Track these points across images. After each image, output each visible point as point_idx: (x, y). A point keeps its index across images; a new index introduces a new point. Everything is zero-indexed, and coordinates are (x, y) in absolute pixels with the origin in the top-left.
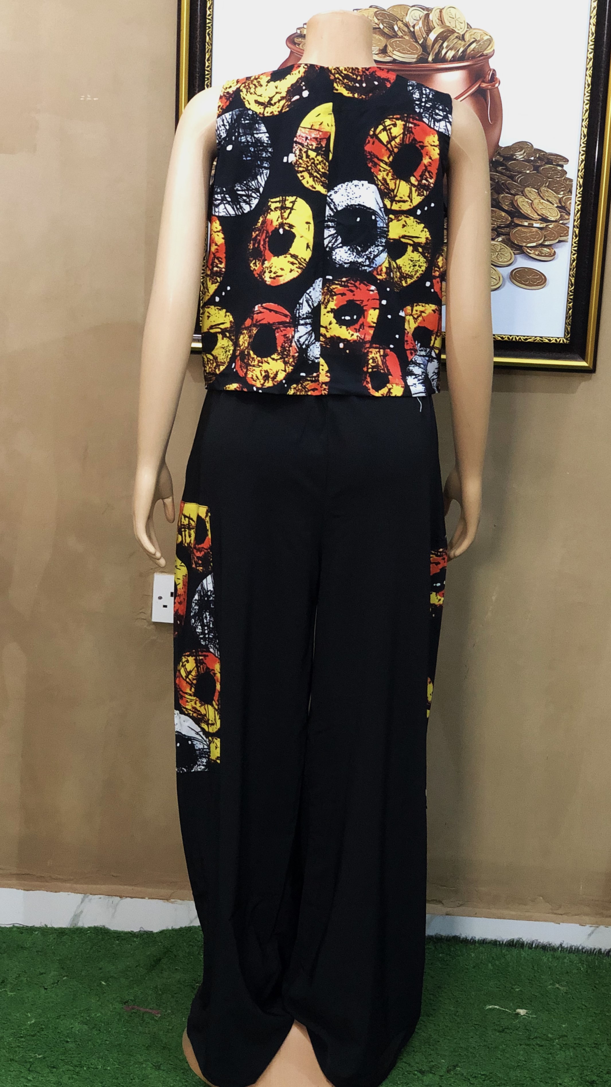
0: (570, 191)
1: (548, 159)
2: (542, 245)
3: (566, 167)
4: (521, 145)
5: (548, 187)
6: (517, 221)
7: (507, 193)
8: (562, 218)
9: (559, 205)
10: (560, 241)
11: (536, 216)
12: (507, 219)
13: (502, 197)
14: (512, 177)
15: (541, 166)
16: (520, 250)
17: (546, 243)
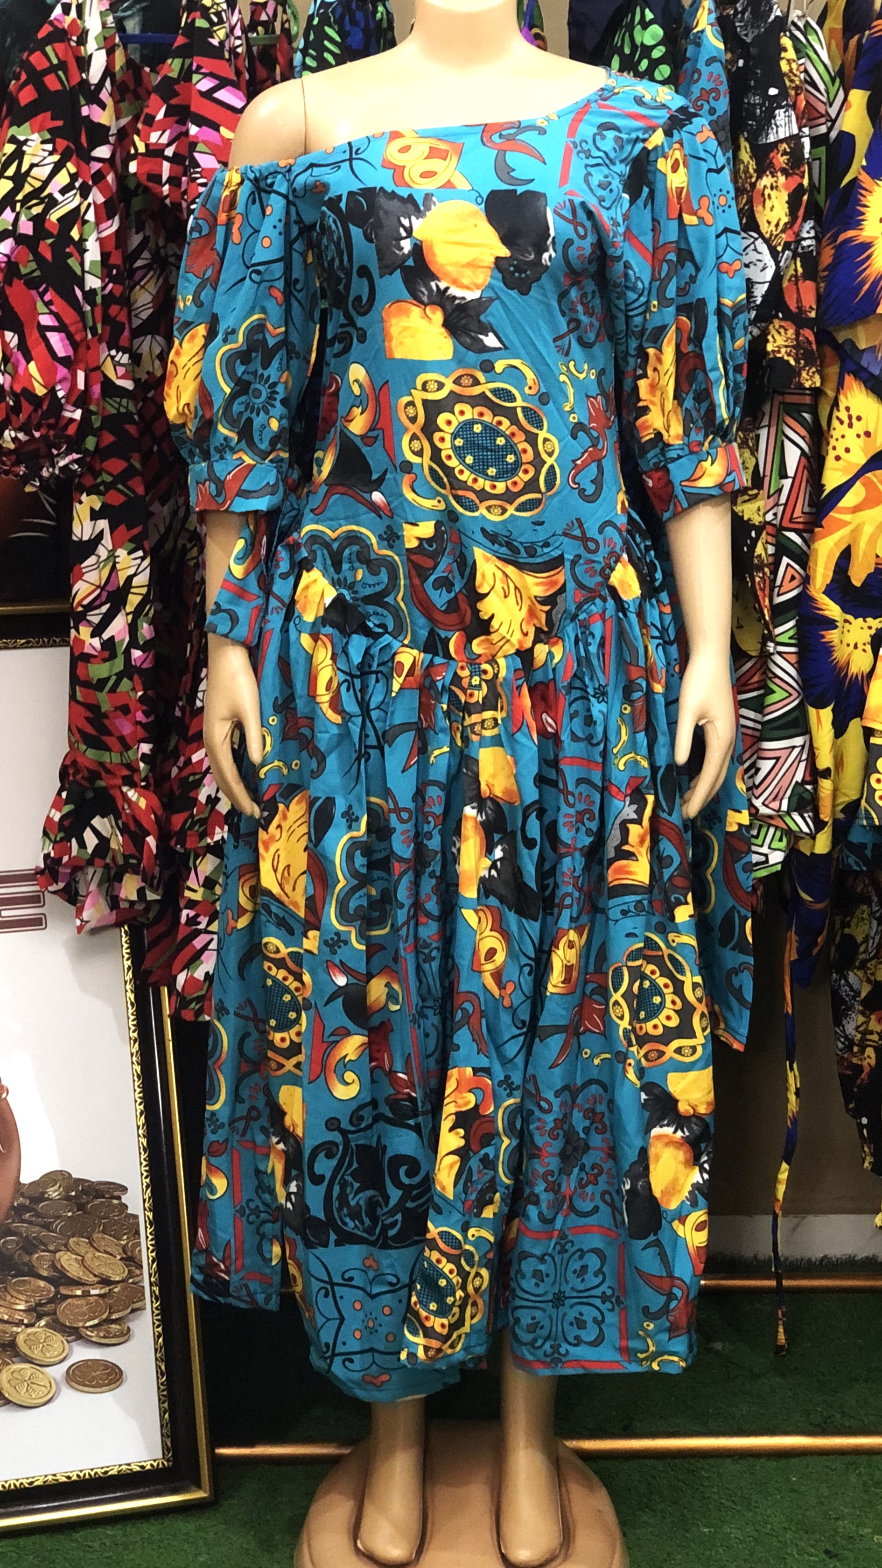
0: (137, 1233)
1: (97, 1191)
2: (108, 1321)
3: (125, 1199)
4: (51, 1178)
5: (103, 1232)
6: (64, 1291)
7: (43, 1251)
8: (131, 1274)
9: (124, 1256)
10: (133, 1311)
11: (92, 1279)
12: (49, 1291)
13: (37, 1258)
14: (47, 1227)
15: (88, 1203)
16: (75, 1334)
17: (114, 1317)
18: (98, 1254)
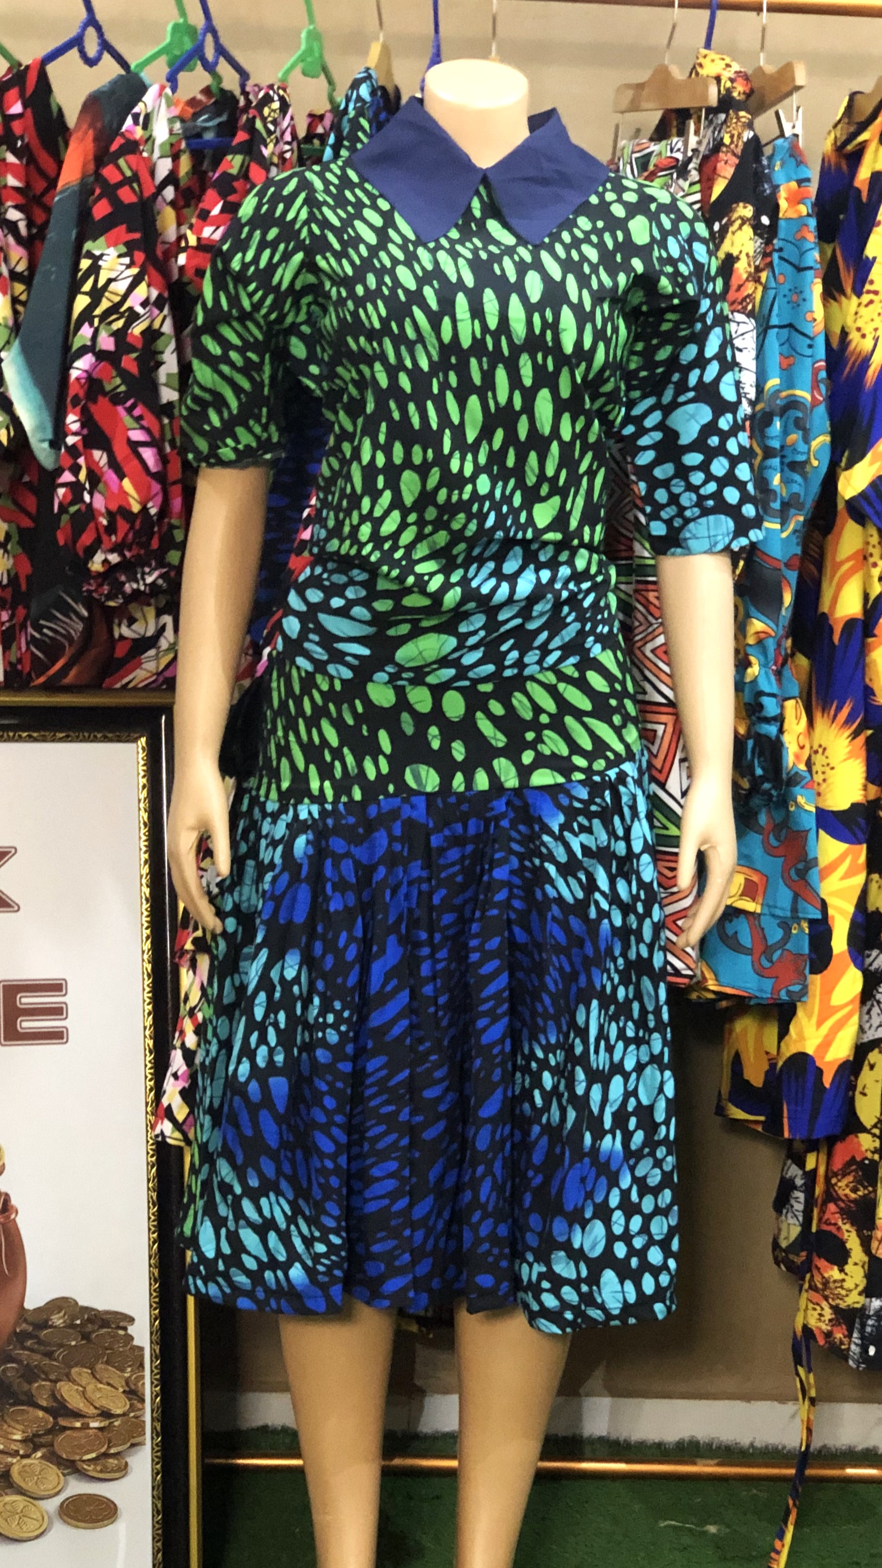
0: (142, 1365)
1: (103, 1320)
2: (106, 1455)
3: (131, 1330)
4: (58, 1304)
5: (107, 1363)
6: (63, 1422)
7: (44, 1380)
8: (132, 1408)
9: (127, 1389)
10: (133, 1445)
11: (92, 1411)
12: (47, 1422)
13: (38, 1387)
14: (49, 1355)
15: (94, 1331)
16: (71, 1467)
17: (112, 1451)
18: (101, 1386)
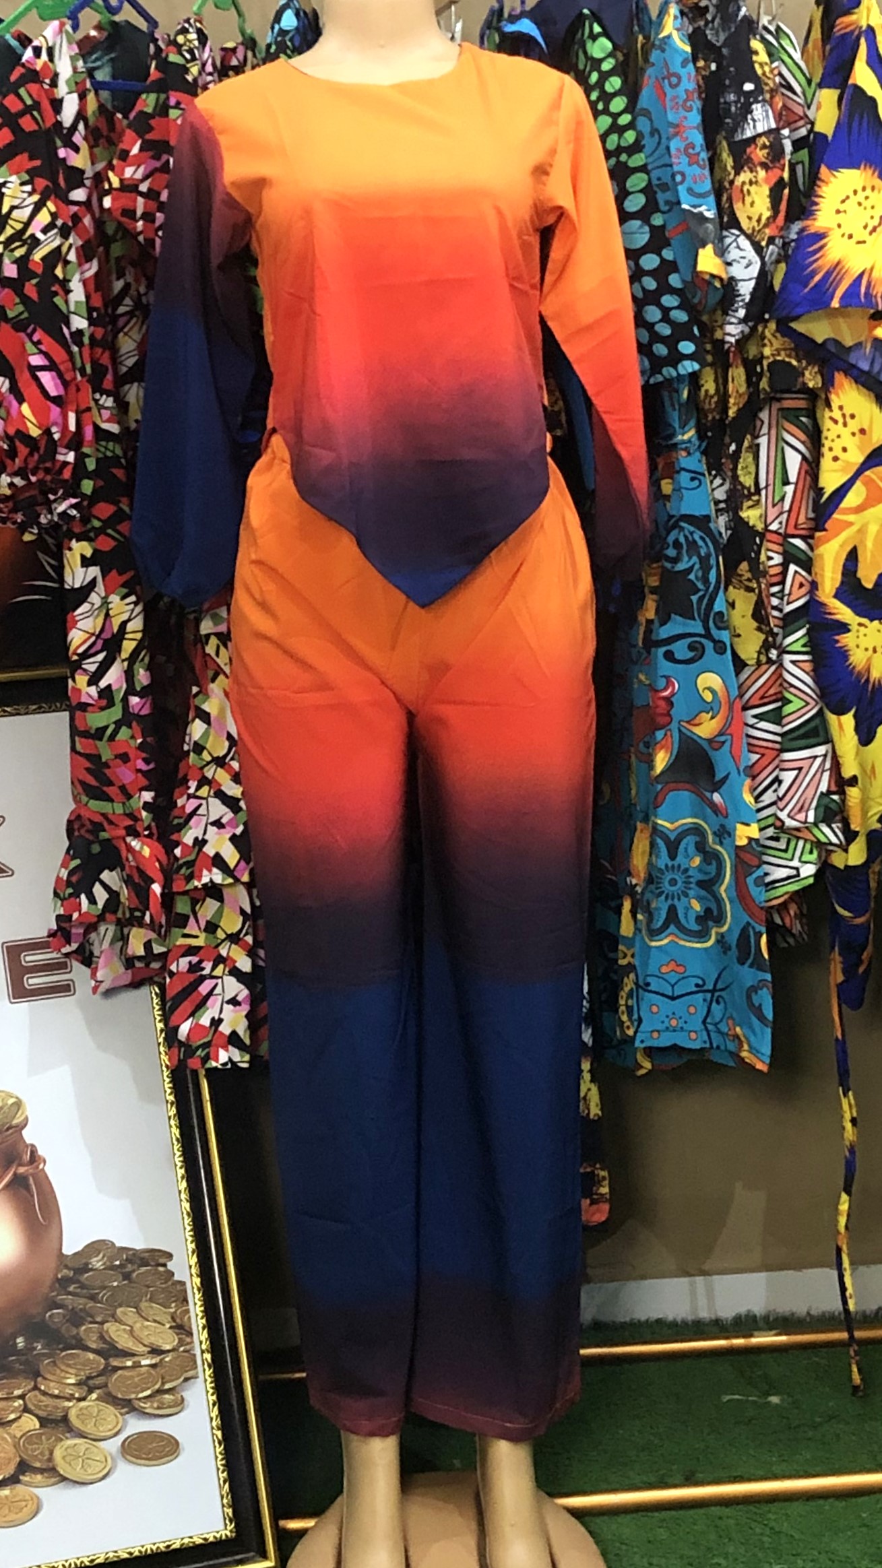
0: (185, 1300)
1: (142, 1259)
2: (160, 1392)
3: (171, 1266)
4: (96, 1247)
5: (151, 1300)
6: (115, 1362)
7: (91, 1323)
8: (181, 1343)
9: (174, 1324)
10: (186, 1380)
11: (142, 1349)
12: (99, 1363)
13: (85, 1330)
14: (93, 1298)
15: (134, 1271)
16: (128, 1406)
17: (167, 1386)
18: (147, 1323)
